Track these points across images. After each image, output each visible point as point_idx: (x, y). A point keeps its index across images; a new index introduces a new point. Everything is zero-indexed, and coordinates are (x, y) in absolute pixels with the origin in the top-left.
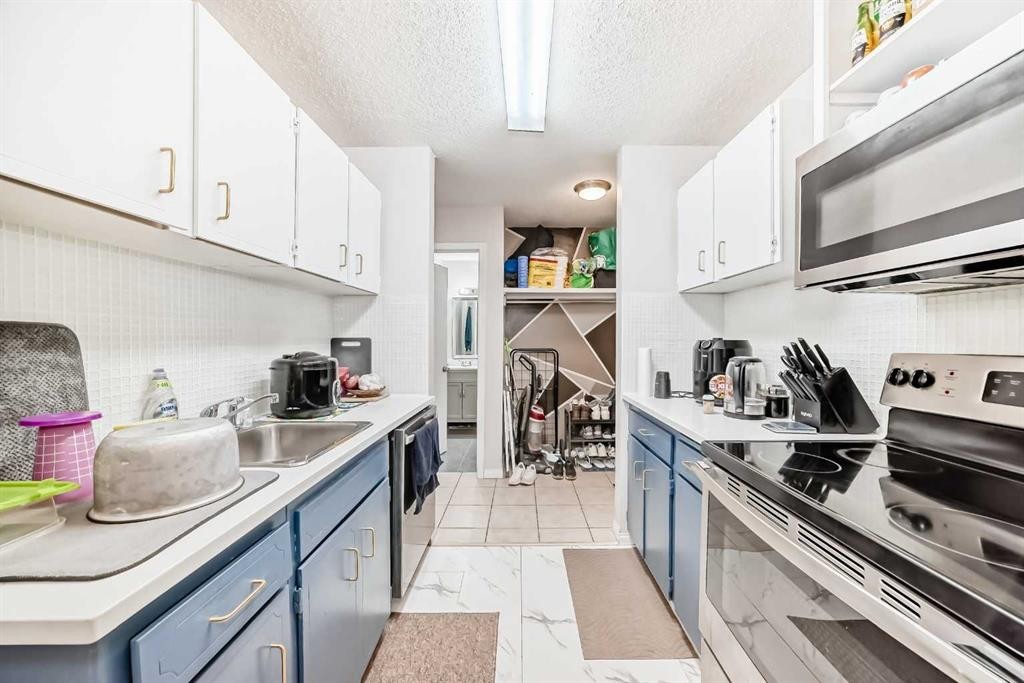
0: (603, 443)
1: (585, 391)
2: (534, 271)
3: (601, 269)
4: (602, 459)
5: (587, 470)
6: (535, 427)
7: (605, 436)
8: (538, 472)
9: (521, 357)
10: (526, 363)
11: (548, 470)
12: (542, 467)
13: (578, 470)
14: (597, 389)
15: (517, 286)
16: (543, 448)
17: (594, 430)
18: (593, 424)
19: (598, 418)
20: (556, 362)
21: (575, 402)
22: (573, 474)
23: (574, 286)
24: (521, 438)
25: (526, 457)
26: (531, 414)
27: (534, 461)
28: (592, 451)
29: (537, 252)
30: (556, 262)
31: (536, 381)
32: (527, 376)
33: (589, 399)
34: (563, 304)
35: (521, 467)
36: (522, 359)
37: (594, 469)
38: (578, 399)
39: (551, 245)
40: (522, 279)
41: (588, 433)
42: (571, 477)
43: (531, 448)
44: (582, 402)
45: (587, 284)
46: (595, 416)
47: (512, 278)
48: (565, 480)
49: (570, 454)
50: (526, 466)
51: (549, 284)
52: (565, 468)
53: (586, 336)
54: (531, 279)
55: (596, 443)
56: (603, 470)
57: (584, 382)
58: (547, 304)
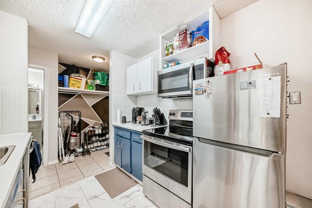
0: (99, 141)
1: (91, 125)
2: (71, 82)
3: (98, 84)
4: (98, 147)
5: (94, 151)
6: (73, 140)
7: (99, 139)
8: (75, 156)
9: (66, 114)
10: (69, 117)
11: (79, 155)
12: (77, 154)
13: (91, 152)
14: (96, 124)
15: (63, 87)
16: (76, 148)
17: (96, 138)
18: (95, 135)
19: (98, 133)
20: (80, 116)
21: (89, 129)
22: (90, 153)
23: (88, 89)
24: (66, 145)
25: (69, 152)
26: (71, 135)
27: (72, 153)
28: (96, 144)
29: (72, 75)
30: (82, 80)
31: (73, 122)
32: (70, 121)
33: (93, 127)
34: (82, 95)
35: (68, 156)
36: (67, 115)
37: (97, 150)
38: (89, 128)
39: (78, 73)
40: (67, 84)
41: (94, 139)
42: (89, 155)
43: (71, 148)
44: (91, 129)
45: (93, 89)
46: (97, 132)
47: (61, 83)
48: (87, 156)
49: (87, 147)
50: (70, 156)
51: (78, 87)
52: (86, 152)
53: (91, 106)
54: (71, 85)
55: (97, 142)
56: (100, 150)
57: (91, 122)
58: (75, 95)
